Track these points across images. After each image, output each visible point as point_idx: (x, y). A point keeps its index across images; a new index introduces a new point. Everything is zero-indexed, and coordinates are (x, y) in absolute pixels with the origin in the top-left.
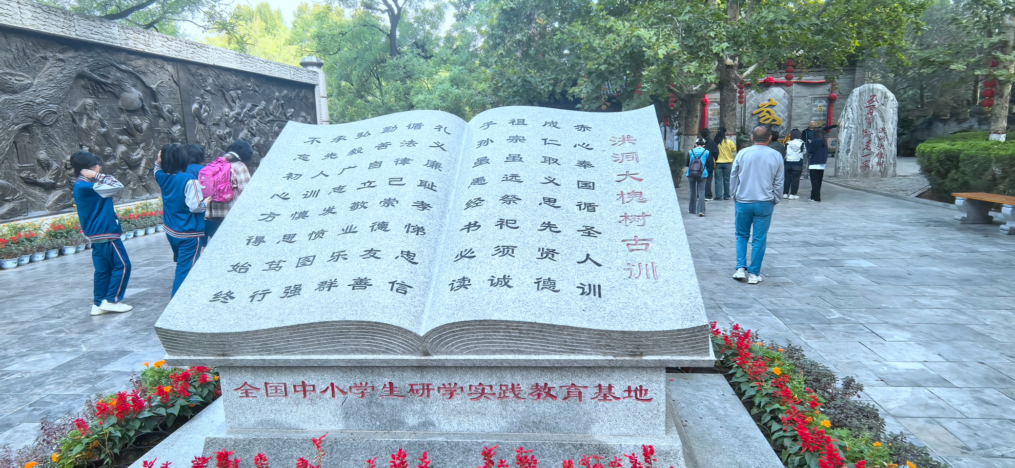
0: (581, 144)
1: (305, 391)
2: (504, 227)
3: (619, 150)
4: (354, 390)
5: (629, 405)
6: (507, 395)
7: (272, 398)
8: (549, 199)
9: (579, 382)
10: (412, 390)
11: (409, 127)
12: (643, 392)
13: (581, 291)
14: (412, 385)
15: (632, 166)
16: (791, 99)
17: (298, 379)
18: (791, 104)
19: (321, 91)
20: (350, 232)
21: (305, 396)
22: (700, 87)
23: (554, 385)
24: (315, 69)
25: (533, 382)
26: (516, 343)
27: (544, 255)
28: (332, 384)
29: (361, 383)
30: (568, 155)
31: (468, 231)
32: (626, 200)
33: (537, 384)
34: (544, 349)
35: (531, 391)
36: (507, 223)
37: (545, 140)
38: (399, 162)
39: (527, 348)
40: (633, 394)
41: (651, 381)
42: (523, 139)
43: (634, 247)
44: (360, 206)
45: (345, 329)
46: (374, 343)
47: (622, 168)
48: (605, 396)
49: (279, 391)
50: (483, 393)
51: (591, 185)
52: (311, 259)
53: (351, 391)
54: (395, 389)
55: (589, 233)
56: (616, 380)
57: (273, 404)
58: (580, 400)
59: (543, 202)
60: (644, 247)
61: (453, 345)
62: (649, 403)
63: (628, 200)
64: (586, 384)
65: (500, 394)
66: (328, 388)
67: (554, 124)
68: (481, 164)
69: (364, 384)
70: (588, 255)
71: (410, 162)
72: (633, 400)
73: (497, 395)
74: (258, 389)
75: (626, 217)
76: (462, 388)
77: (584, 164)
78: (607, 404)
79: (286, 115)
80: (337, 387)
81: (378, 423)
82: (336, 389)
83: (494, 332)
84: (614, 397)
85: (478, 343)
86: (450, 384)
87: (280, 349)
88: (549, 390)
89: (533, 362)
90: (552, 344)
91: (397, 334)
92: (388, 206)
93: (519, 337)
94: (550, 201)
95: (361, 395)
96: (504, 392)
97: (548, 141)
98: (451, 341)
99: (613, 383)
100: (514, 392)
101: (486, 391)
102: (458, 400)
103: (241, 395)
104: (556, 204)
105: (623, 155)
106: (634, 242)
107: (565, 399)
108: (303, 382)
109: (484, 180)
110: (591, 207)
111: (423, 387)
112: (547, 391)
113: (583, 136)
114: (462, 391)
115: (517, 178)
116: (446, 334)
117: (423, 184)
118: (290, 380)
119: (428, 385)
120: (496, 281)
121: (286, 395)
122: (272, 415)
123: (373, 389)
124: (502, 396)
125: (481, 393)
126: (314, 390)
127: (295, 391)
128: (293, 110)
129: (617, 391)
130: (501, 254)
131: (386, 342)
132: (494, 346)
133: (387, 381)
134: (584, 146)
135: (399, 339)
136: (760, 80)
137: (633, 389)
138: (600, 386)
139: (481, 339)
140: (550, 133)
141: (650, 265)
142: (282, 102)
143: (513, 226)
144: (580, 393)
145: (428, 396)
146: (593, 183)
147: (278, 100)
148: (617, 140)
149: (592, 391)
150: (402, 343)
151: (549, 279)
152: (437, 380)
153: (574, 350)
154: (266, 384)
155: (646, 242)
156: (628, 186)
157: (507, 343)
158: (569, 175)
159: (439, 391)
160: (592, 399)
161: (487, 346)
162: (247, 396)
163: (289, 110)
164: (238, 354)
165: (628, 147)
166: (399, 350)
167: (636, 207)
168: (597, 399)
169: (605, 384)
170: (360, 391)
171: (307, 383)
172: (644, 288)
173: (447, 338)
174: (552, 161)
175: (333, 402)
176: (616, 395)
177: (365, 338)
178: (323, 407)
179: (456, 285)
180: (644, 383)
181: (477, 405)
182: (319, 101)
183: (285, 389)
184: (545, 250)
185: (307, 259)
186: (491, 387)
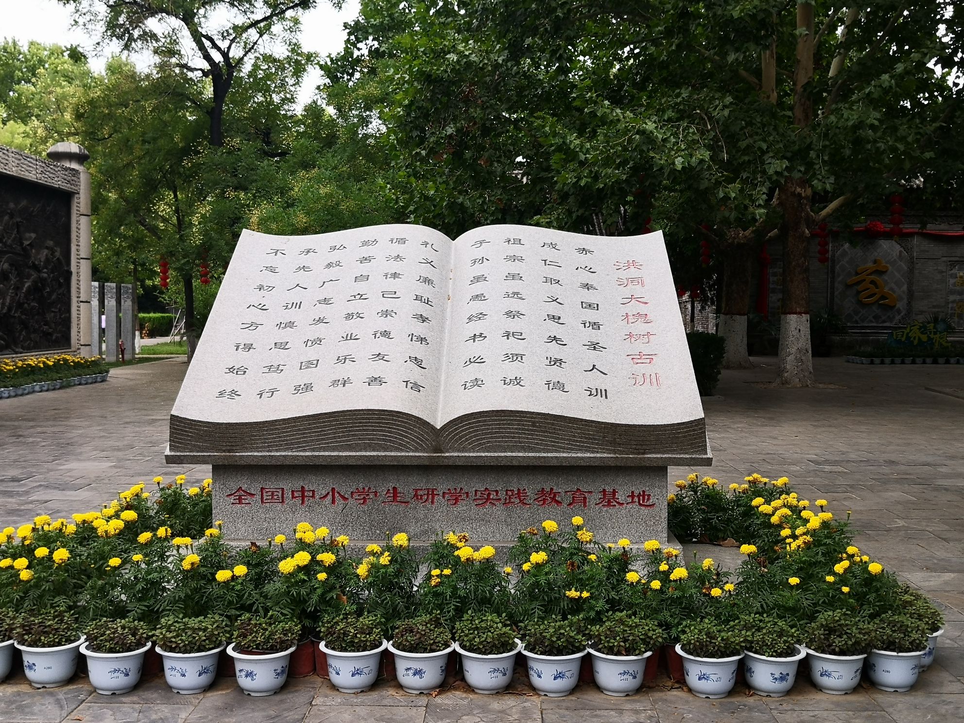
0: (583, 267)
1: (303, 497)
2: (511, 338)
3: (624, 274)
4: (356, 496)
5: (632, 511)
6: (512, 500)
7: (267, 505)
8: (553, 316)
9: (584, 488)
10: (416, 495)
11: (392, 241)
12: (646, 497)
13: (589, 393)
14: (416, 490)
15: (637, 290)
16: (912, 262)
17: (298, 484)
18: (911, 270)
19: (82, 202)
20: (351, 339)
21: (303, 503)
22: (753, 232)
23: (560, 490)
24: (74, 166)
25: (539, 487)
26: (527, 438)
27: (553, 363)
28: (333, 489)
29: (364, 488)
30: (570, 277)
31: (474, 341)
32: (630, 321)
33: (543, 489)
34: (553, 446)
35: (536, 497)
36: (513, 335)
37: (545, 261)
38: (389, 276)
39: (537, 444)
40: (636, 499)
41: (654, 486)
42: (521, 259)
43: (639, 361)
44: (355, 317)
45: (366, 419)
46: (389, 436)
47: (627, 292)
48: (609, 502)
49: (275, 497)
50: (488, 499)
51: (596, 306)
52: (315, 362)
53: (352, 497)
54: (398, 495)
55: (594, 347)
56: (620, 485)
57: (268, 510)
58: (585, 506)
59: (547, 319)
60: (648, 361)
61: (467, 440)
62: (651, 509)
63: (633, 321)
64: (590, 489)
65: (506, 499)
66: (328, 493)
67: (553, 246)
68: (478, 281)
69: (367, 489)
70: (594, 366)
71: (400, 276)
72: (635, 506)
73: (503, 501)
74: (253, 495)
75: (630, 335)
76: (467, 493)
77: (587, 286)
78: (611, 510)
79: (22, 244)
80: (338, 493)
81: (378, 532)
82: (336, 495)
83: (509, 424)
84: (618, 503)
85: (491, 438)
86: (455, 489)
87: (292, 444)
88: (555, 496)
89: (542, 460)
90: (562, 439)
91: (415, 426)
92: (386, 316)
93: (532, 430)
94: (555, 318)
95: (362, 501)
96: (510, 498)
97: (548, 262)
98: (466, 435)
99: (617, 487)
100: (519, 497)
101: (491, 497)
102: (461, 507)
103: (234, 502)
104: (560, 321)
105: (627, 279)
106: (639, 357)
107: (570, 504)
108: (303, 487)
109: (484, 297)
110: (596, 326)
111: (428, 492)
112: (552, 496)
113: (584, 260)
114: (467, 496)
115: (519, 296)
116: (463, 426)
117: (417, 298)
118: (289, 484)
119: (433, 490)
120: (508, 381)
121: (283, 502)
122: (264, 523)
123: (376, 495)
124: (508, 501)
125: (486, 499)
126: (313, 496)
127: (293, 497)
128: (33, 235)
129: (621, 497)
130: (511, 360)
131: (402, 435)
132: (506, 442)
133: (391, 485)
134: (587, 269)
135: (416, 432)
136: (858, 227)
137: (636, 493)
138: (604, 491)
139: (496, 433)
140: (550, 254)
141: (653, 376)
142: (19, 220)
143: (520, 337)
144: (585, 498)
145: (432, 502)
146: (598, 305)
147: (12, 216)
148: (622, 265)
149: (597, 496)
150: (418, 438)
151: (558, 382)
152: (442, 485)
153: (582, 446)
154: (262, 489)
155: (650, 357)
156: (634, 308)
157: (519, 438)
158: (573, 297)
159: (444, 497)
160: (596, 504)
161: (499, 442)
162: (240, 503)
163: (27, 235)
164: (247, 449)
165: (633, 272)
166: (413, 445)
167: (640, 327)
168: (601, 505)
169: (609, 489)
170: (362, 497)
171: (306, 488)
172: (648, 393)
173: (462, 431)
174: (553, 282)
175: (333, 508)
176: (620, 500)
177: (382, 431)
178: (321, 514)
179: (468, 384)
180: (647, 489)
181: (482, 510)
182: (78, 221)
183: (283, 494)
184: (553, 359)
185: (310, 362)
186: (497, 492)
